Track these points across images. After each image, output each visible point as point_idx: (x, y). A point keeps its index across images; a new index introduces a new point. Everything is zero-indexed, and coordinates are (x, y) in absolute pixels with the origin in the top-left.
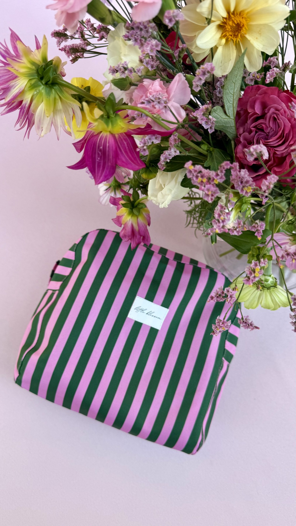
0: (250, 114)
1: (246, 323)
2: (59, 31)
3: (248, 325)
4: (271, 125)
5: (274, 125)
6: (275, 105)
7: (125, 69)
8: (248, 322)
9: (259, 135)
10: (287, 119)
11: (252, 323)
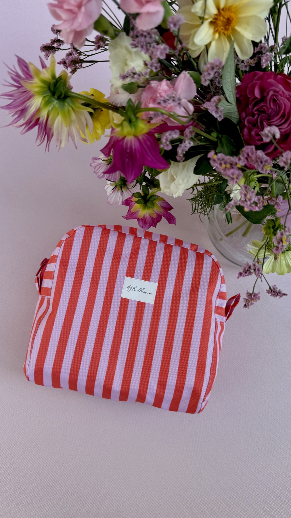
0: (251, 99)
1: (274, 292)
2: (47, 45)
3: (276, 294)
4: (272, 106)
5: (275, 107)
6: (273, 88)
7: (134, 74)
8: (276, 291)
9: (262, 117)
10: (286, 99)
11: (280, 291)
